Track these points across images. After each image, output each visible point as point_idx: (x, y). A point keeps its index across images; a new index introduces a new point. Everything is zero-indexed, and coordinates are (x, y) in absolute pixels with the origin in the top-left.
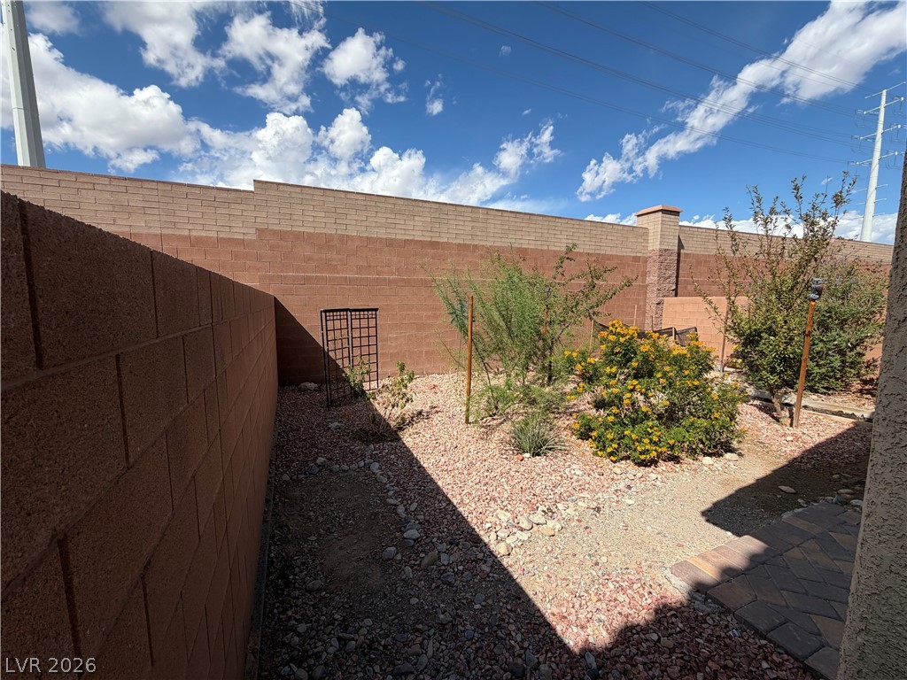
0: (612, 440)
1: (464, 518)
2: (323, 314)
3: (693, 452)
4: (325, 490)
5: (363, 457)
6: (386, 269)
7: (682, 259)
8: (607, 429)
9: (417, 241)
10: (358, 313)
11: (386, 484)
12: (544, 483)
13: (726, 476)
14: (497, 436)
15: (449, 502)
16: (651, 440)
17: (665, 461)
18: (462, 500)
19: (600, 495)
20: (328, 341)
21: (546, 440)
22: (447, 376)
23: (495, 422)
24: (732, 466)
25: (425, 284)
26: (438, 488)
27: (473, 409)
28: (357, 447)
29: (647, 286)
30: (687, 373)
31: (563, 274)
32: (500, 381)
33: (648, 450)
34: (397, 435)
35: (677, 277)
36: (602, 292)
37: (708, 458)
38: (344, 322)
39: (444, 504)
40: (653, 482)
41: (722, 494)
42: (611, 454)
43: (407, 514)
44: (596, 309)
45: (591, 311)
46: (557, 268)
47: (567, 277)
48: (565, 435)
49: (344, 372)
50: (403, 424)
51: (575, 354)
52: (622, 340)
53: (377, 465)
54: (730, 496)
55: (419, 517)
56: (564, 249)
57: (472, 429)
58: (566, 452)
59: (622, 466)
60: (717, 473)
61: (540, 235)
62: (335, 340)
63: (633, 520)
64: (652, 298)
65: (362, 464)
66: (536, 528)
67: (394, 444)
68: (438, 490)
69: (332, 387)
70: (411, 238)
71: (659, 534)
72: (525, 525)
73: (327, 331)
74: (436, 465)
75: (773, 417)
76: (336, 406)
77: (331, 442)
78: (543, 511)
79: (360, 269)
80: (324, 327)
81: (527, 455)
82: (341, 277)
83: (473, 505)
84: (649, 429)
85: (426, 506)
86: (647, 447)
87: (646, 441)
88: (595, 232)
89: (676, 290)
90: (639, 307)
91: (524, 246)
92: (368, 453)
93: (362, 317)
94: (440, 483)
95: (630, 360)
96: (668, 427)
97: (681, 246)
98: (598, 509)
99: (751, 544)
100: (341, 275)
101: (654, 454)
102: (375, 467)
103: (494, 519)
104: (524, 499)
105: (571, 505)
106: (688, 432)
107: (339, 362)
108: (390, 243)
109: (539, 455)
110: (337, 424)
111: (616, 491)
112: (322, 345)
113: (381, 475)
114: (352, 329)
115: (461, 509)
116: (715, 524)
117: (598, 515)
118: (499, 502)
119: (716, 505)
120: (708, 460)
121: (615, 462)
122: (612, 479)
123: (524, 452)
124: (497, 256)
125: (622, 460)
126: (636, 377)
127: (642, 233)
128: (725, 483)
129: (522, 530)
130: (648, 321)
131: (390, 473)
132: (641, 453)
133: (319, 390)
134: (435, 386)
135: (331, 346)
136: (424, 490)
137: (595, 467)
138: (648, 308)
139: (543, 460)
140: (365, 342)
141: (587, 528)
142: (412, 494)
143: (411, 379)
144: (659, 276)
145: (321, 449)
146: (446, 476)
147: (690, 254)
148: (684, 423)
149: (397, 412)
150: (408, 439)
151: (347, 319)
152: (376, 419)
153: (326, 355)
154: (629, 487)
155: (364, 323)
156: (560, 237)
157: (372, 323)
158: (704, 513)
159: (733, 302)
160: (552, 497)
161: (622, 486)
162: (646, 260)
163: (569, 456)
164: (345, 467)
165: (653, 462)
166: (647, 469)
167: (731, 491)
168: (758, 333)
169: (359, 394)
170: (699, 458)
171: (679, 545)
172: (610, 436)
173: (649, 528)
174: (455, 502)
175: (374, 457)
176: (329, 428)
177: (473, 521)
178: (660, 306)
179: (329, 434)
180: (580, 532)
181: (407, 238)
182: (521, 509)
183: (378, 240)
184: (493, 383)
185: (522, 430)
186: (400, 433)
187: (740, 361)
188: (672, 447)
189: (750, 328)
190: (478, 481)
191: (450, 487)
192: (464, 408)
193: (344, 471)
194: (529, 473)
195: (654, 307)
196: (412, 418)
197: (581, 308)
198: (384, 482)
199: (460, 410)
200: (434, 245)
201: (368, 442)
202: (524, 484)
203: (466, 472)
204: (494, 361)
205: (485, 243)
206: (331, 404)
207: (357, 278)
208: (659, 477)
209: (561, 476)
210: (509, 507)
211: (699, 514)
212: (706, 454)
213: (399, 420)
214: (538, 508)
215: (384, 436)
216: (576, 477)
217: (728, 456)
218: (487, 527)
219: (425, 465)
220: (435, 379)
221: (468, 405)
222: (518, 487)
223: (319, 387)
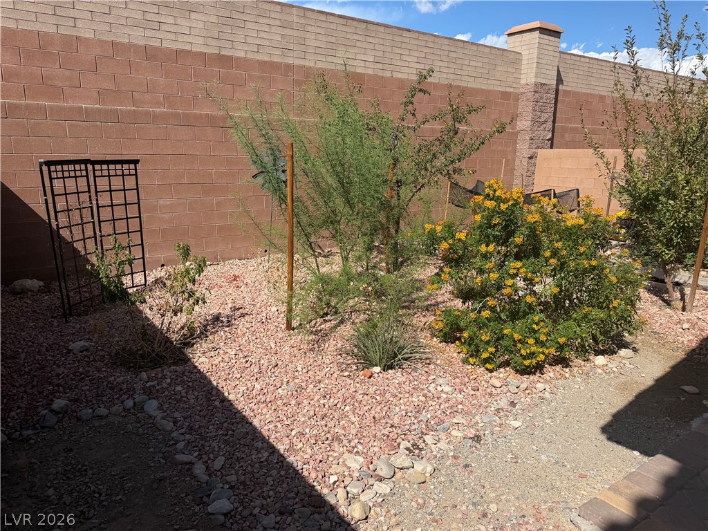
0: (488, 343)
1: (296, 472)
2: (45, 168)
3: (583, 351)
4: (71, 450)
5: (131, 392)
6: (148, 96)
7: (560, 98)
8: (480, 328)
9: (197, 52)
10: (105, 167)
11: (172, 431)
12: (403, 407)
13: (623, 379)
14: (332, 345)
15: (273, 450)
16: (537, 341)
17: (551, 365)
18: (292, 445)
19: (478, 418)
20: (56, 212)
21: (402, 348)
22: (253, 261)
23: (328, 324)
24: (628, 365)
25: (213, 122)
26: (255, 429)
27: (297, 309)
28: (120, 377)
29: (517, 133)
30: (582, 249)
31: (414, 114)
32: (333, 267)
33: (533, 354)
34: (183, 353)
35: (554, 122)
36: (467, 140)
37: (600, 357)
38: (82, 183)
39: (266, 454)
40: (541, 394)
41: (619, 401)
42: (486, 361)
43: (210, 476)
44: (457, 165)
45: (450, 168)
46: (406, 104)
47: (420, 117)
48: (424, 338)
49: (88, 261)
50: (192, 336)
51: (439, 228)
52: (503, 207)
53: (154, 403)
54: (631, 404)
55: (229, 478)
56: (415, 78)
57: (297, 338)
58: (428, 362)
59: (501, 375)
60: (613, 375)
61: (380, 54)
62: (68, 210)
63: (522, 447)
64: (524, 149)
65: (130, 403)
66: (399, 474)
67: (180, 369)
68: (255, 434)
69: (70, 285)
70: (187, 47)
71: (556, 463)
72: (384, 471)
73: (53, 196)
74: (248, 395)
75: (664, 300)
76: (79, 315)
77: (74, 374)
78: (407, 449)
79: (101, 95)
80: (48, 190)
81: (377, 369)
82: (71, 109)
83: (309, 451)
84: (534, 326)
85: (238, 460)
86: (533, 349)
87: (531, 341)
88: (454, 55)
89: (551, 139)
90: (507, 162)
91: (359, 70)
92: (139, 386)
93: (112, 173)
94: (256, 422)
95: (511, 234)
96: (555, 322)
97: (559, 80)
98: (477, 439)
99: (663, 465)
100: (70, 104)
101: (542, 357)
102: (152, 406)
103: (340, 469)
104: (379, 434)
105: (443, 436)
106: (579, 326)
107: (79, 246)
108: (151, 54)
109: (391, 367)
110: (82, 343)
111: (498, 410)
112: (45, 218)
113: (163, 418)
114: (96, 192)
115: (291, 459)
116: (619, 443)
117: (478, 446)
118: (345, 442)
119: (617, 417)
120: (600, 360)
121: (491, 371)
122: (491, 394)
123: (373, 366)
124: (322, 82)
125: (499, 367)
126: (518, 257)
127: (513, 59)
128: (623, 388)
129: (381, 479)
130: (517, 181)
131: (177, 415)
132: (525, 358)
133: (47, 290)
134: (236, 278)
135: (62, 218)
136: (233, 436)
137: (467, 380)
138: (517, 163)
139: (399, 374)
140: (120, 212)
141: (466, 466)
142: (215, 444)
143: (200, 269)
144: (534, 121)
145: (58, 385)
146: (265, 411)
147: (570, 91)
148: (575, 316)
149: (182, 319)
150: (202, 358)
151: (87, 176)
152: (148, 332)
153: (54, 235)
154: (513, 404)
155: (117, 183)
156: (408, 58)
157: (130, 182)
158: (605, 430)
159: (630, 156)
160: (416, 426)
161: (503, 403)
162: (517, 97)
163: (432, 366)
164: (103, 411)
165: (539, 368)
166: (532, 377)
167: (629, 397)
168: (656, 195)
169: (119, 295)
170: (591, 357)
171: (582, 476)
172: (485, 338)
173: (543, 457)
174: (281, 448)
175: (149, 393)
176: (70, 351)
177: (310, 474)
178: (532, 161)
179: (70, 360)
180: (459, 473)
181: (180, 46)
182: (376, 449)
183: (130, 46)
184: (323, 270)
185: (368, 335)
186: (188, 351)
187: (623, 231)
188: (561, 348)
189: (648, 190)
190: (312, 413)
191: (271, 426)
192: (284, 308)
193: (100, 417)
194: (383, 394)
195: (525, 161)
196: (205, 326)
197: (437, 163)
198: (169, 428)
199: (277, 311)
200: (225, 61)
201: (137, 369)
202: (377, 411)
203: (293, 402)
204: (324, 239)
205: (302, 62)
206: (69, 311)
207: (99, 110)
208: (547, 386)
209: (425, 396)
210: (360, 447)
211: (597, 431)
212: (598, 353)
213: (185, 331)
214: (399, 444)
215: (162, 357)
216: (444, 396)
217: (623, 352)
218: (332, 481)
219: (231, 397)
220: (234, 266)
221: (289, 304)
222: (369, 417)
223: (47, 286)
